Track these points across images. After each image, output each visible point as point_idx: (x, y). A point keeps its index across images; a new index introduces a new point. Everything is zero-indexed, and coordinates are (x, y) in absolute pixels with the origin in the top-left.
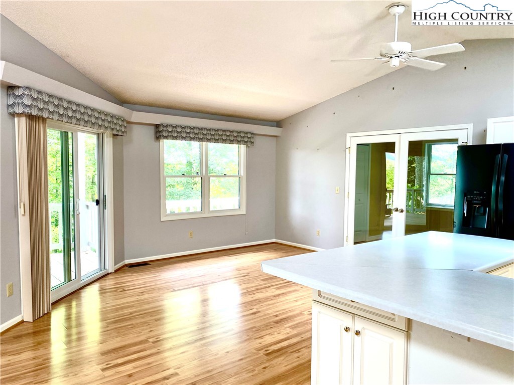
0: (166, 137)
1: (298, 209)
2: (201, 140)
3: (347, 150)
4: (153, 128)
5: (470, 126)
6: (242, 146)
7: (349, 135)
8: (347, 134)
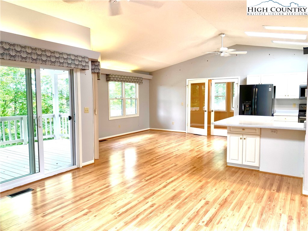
0: (112, 80)
1: (162, 113)
2: (121, 81)
3: (187, 86)
4: (105, 76)
5: (239, 77)
6: (137, 84)
7: (187, 80)
8: (187, 79)
